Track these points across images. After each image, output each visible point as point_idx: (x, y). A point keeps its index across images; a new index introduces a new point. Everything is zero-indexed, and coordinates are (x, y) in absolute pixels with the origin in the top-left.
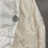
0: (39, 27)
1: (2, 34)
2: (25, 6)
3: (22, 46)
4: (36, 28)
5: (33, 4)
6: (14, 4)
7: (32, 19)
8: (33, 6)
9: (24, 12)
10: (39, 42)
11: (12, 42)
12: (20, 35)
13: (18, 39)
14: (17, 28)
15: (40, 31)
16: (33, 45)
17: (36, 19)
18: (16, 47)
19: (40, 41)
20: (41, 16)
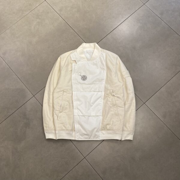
0: (125, 79)
1: (93, 89)
2: (111, 63)
3: (112, 97)
4: (123, 81)
5: (118, 61)
6: (100, 63)
7: (119, 74)
8: (118, 62)
9: (111, 68)
10: (127, 93)
11: (103, 95)
12: (109, 88)
13: (109, 91)
14: (106, 83)
15: (127, 83)
16: (122, 95)
17: (123, 73)
18: (107, 99)
19: (129, 92)
20: (127, 70)
